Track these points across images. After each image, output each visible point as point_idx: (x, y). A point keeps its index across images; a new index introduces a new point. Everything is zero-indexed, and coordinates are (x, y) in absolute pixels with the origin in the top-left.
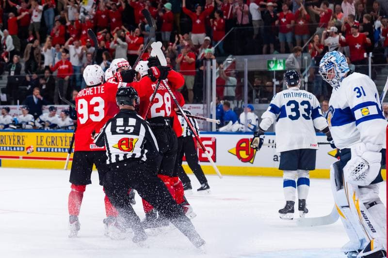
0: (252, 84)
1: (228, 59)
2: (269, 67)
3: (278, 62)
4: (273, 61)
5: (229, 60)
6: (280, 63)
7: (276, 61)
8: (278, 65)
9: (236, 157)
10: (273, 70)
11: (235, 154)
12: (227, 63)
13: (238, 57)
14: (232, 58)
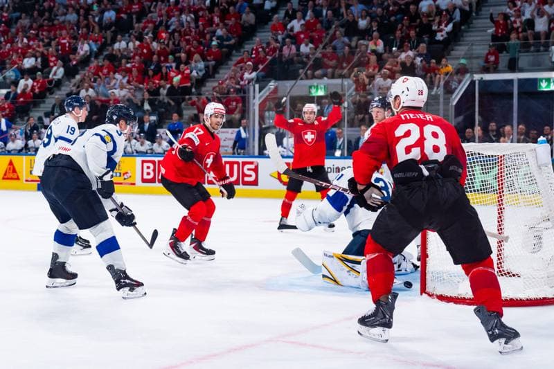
0: (294, 109)
1: (270, 84)
2: (310, 92)
3: (319, 87)
4: (314, 86)
5: (272, 85)
6: (321, 88)
7: (317, 86)
8: (319, 91)
9: (278, 181)
10: (314, 95)
11: (277, 177)
12: (270, 88)
13: (280, 82)
14: (275, 83)
